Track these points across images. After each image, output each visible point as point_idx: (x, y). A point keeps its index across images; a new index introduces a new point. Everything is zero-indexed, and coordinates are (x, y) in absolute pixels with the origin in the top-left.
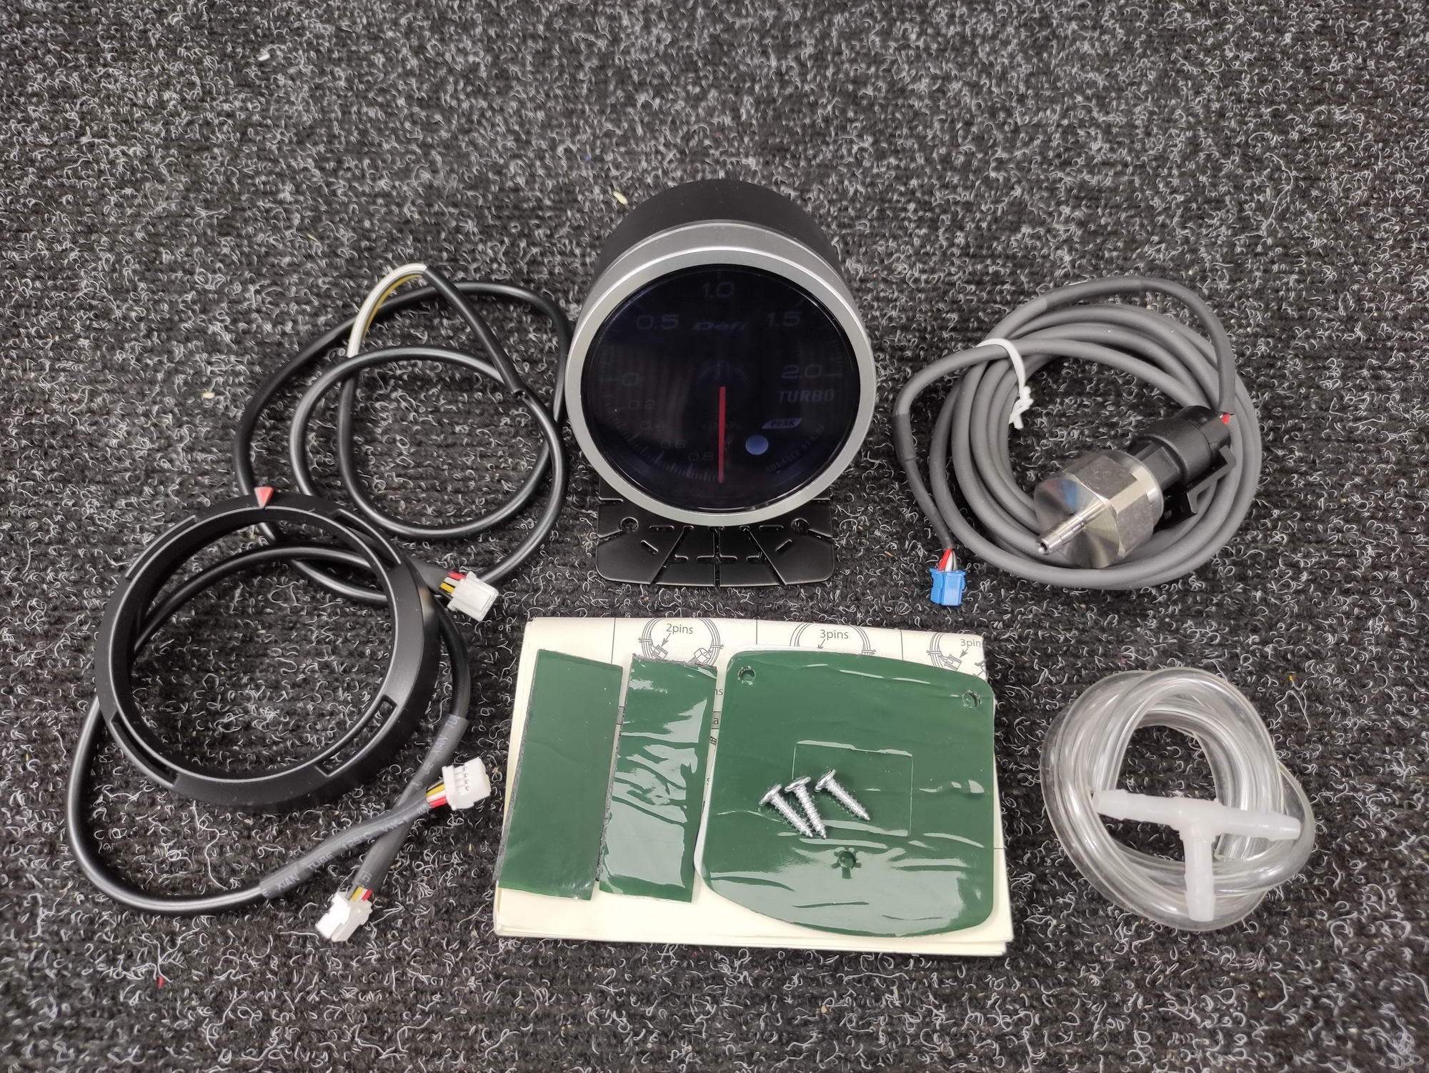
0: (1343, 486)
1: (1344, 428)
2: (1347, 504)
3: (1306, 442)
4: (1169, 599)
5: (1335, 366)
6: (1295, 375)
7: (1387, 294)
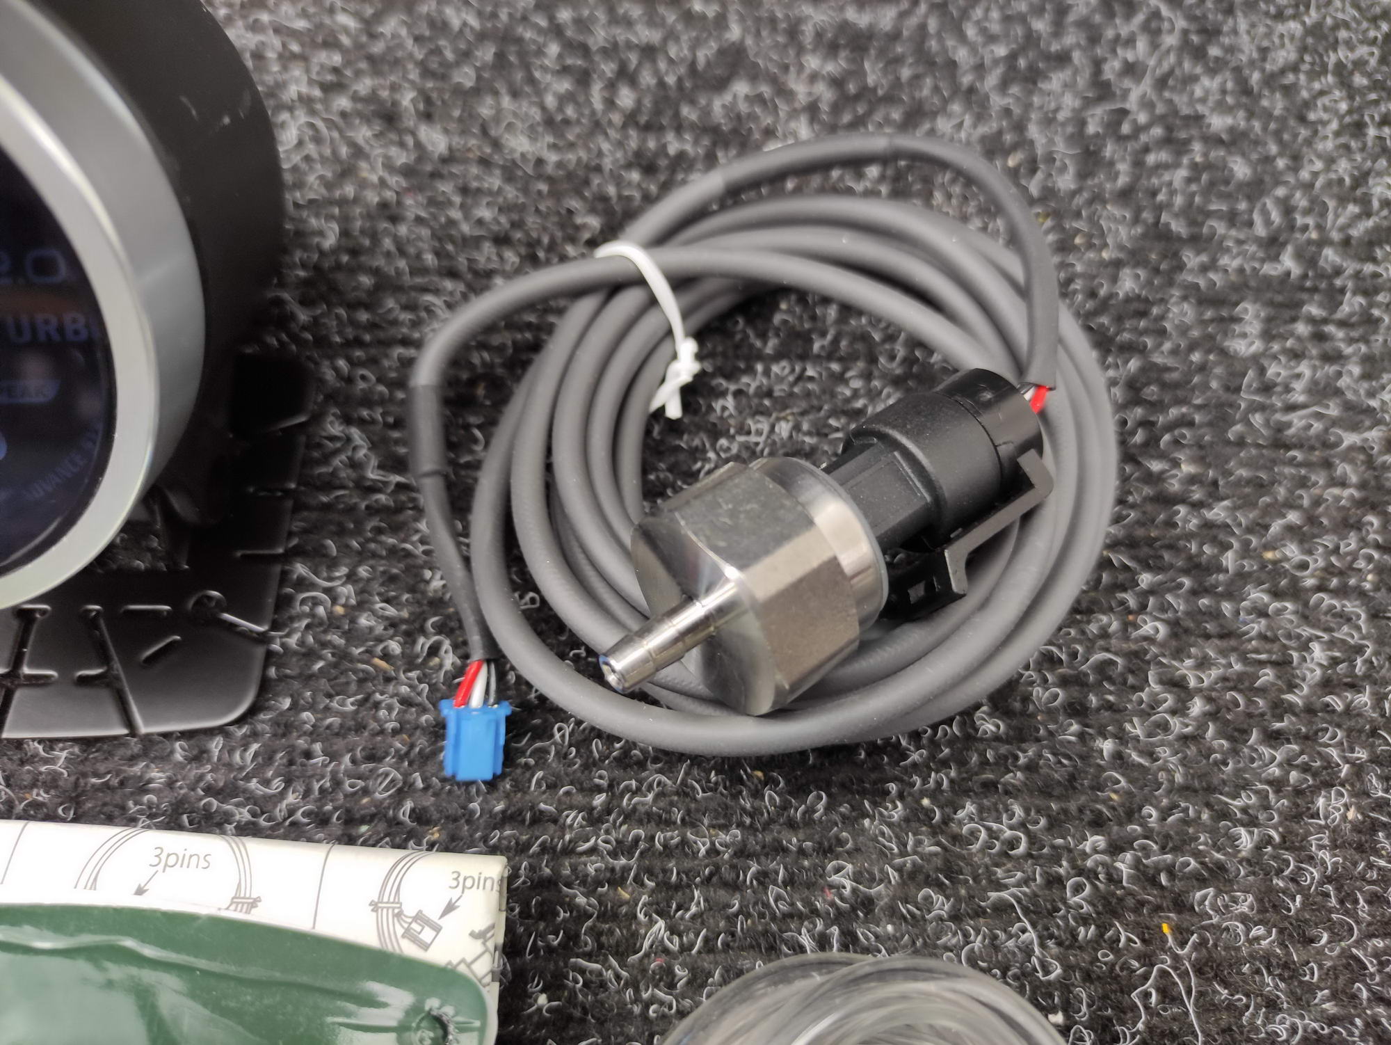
0: (1267, 527)
1: (1267, 423)
2: (1275, 562)
3: (1201, 447)
4: (932, 757)
5: (1251, 314)
6: (1184, 330)
7: (1331, 204)
